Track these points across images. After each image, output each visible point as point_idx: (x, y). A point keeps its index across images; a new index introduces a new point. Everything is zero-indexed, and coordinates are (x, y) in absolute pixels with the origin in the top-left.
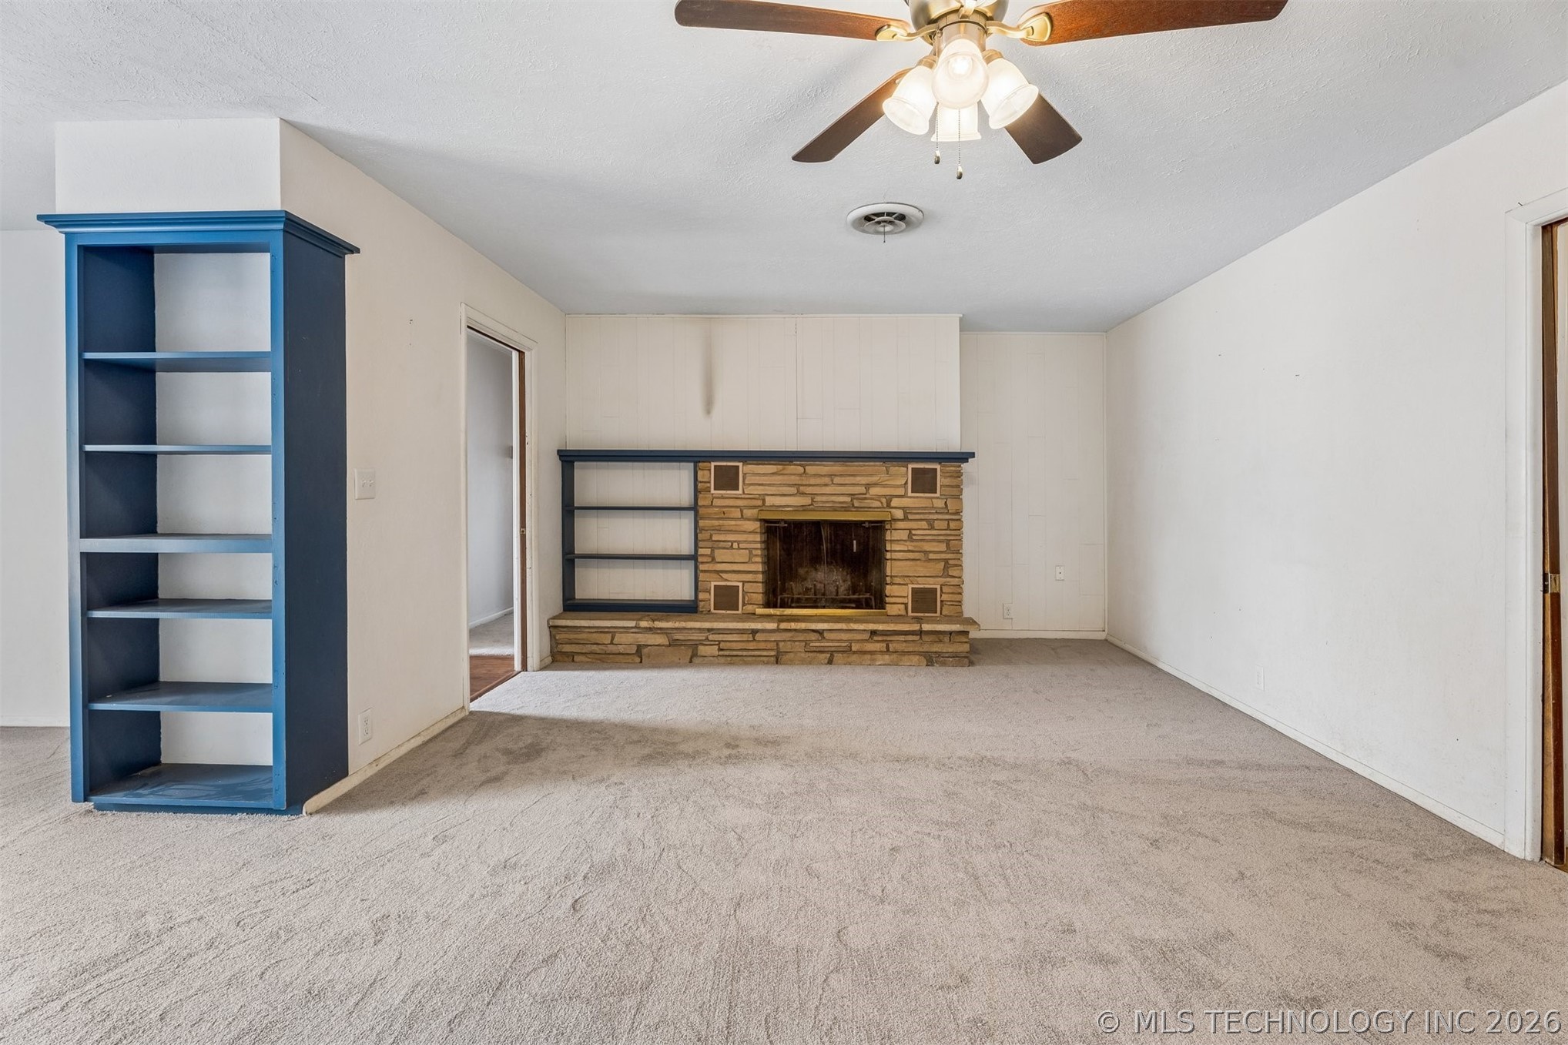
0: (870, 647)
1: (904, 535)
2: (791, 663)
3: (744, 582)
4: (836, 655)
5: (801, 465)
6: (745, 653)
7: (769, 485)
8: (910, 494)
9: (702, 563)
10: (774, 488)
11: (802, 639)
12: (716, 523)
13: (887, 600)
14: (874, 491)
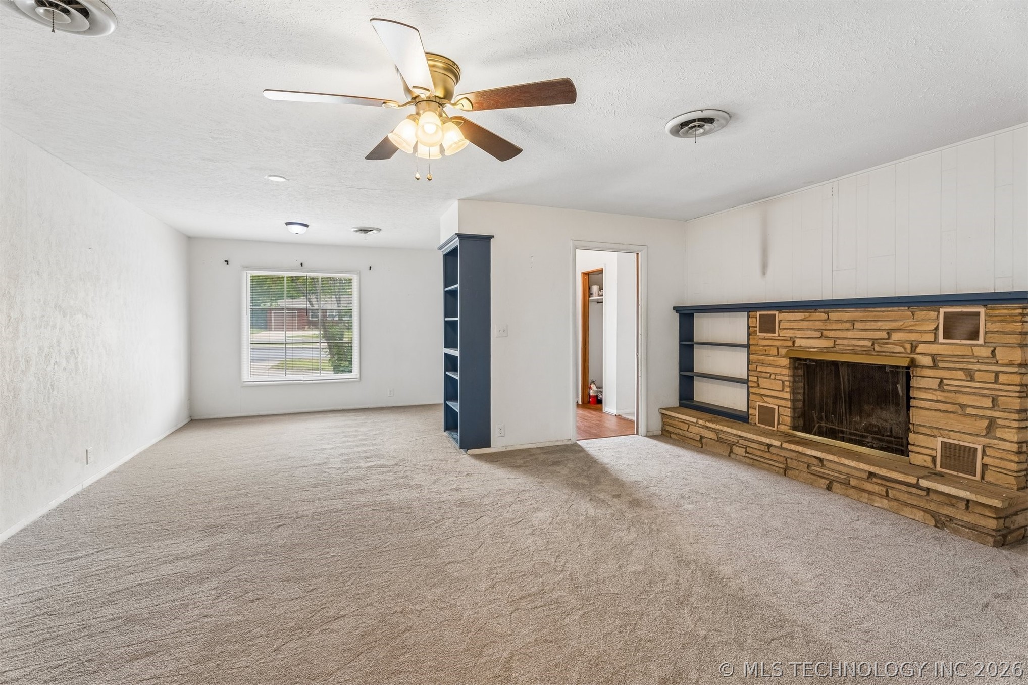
0: (869, 486)
1: (934, 384)
2: (796, 478)
3: (779, 406)
4: (834, 483)
5: (825, 313)
6: (762, 460)
7: (798, 329)
8: (941, 339)
9: (752, 387)
10: (802, 332)
11: (805, 460)
12: (761, 358)
13: (910, 447)
14: (896, 336)
